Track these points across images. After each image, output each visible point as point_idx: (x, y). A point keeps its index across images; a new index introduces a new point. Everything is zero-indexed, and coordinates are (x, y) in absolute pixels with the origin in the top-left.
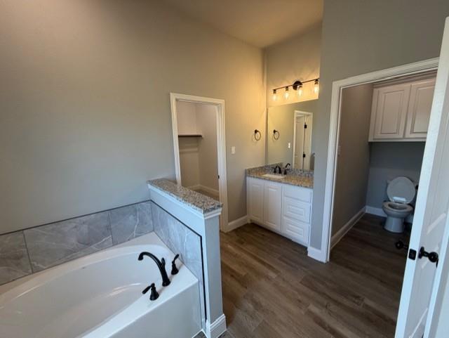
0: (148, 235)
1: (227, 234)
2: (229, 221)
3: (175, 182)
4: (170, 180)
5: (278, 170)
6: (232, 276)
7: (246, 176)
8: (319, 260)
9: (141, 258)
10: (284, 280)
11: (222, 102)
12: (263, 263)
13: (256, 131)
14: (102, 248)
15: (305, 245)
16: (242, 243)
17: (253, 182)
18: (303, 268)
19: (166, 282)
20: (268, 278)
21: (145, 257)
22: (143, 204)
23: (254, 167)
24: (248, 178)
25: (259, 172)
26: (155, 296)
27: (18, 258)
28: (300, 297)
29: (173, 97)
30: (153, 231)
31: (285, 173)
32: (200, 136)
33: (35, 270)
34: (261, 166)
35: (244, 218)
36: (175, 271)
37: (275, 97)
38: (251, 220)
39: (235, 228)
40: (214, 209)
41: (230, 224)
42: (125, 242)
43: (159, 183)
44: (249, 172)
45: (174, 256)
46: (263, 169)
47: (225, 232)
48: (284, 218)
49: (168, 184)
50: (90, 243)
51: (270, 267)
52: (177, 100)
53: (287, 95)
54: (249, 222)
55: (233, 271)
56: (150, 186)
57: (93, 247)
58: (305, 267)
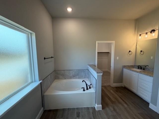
0: (86, 79)
1: (112, 87)
2: (114, 83)
3: (95, 66)
4: (93, 65)
5: (140, 67)
6: (109, 99)
7: (123, 68)
8: (155, 111)
9: (83, 82)
10: (130, 109)
11: (114, 42)
12: (124, 101)
13: (130, 51)
14: (76, 78)
15: (149, 102)
16: (117, 91)
17: (126, 71)
18: (143, 110)
19: (87, 89)
20: (123, 105)
21: (84, 81)
22: (86, 70)
23: (127, 65)
24: (124, 69)
25: (130, 67)
26: (84, 90)
27: (63, 75)
28: (135, 117)
29: (97, 42)
30: (88, 78)
31: (144, 69)
32: (109, 52)
33: (65, 79)
34: (132, 65)
35: (121, 84)
36: (90, 88)
37: (140, 37)
38: (124, 86)
39: (116, 86)
40: (100, 73)
41: (114, 84)
42: (81, 78)
43: (90, 65)
44: (125, 67)
45: (90, 84)
46: (133, 67)
47: (112, 86)
48: (139, 88)
49: (93, 66)
50: (74, 76)
51: (126, 103)
52: (98, 43)
53: (146, 36)
54: (123, 86)
55: (110, 98)
56: (88, 66)
57: (75, 77)
58: (144, 110)
